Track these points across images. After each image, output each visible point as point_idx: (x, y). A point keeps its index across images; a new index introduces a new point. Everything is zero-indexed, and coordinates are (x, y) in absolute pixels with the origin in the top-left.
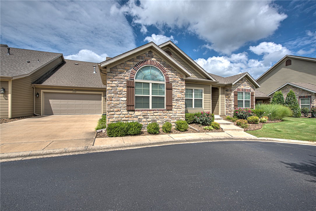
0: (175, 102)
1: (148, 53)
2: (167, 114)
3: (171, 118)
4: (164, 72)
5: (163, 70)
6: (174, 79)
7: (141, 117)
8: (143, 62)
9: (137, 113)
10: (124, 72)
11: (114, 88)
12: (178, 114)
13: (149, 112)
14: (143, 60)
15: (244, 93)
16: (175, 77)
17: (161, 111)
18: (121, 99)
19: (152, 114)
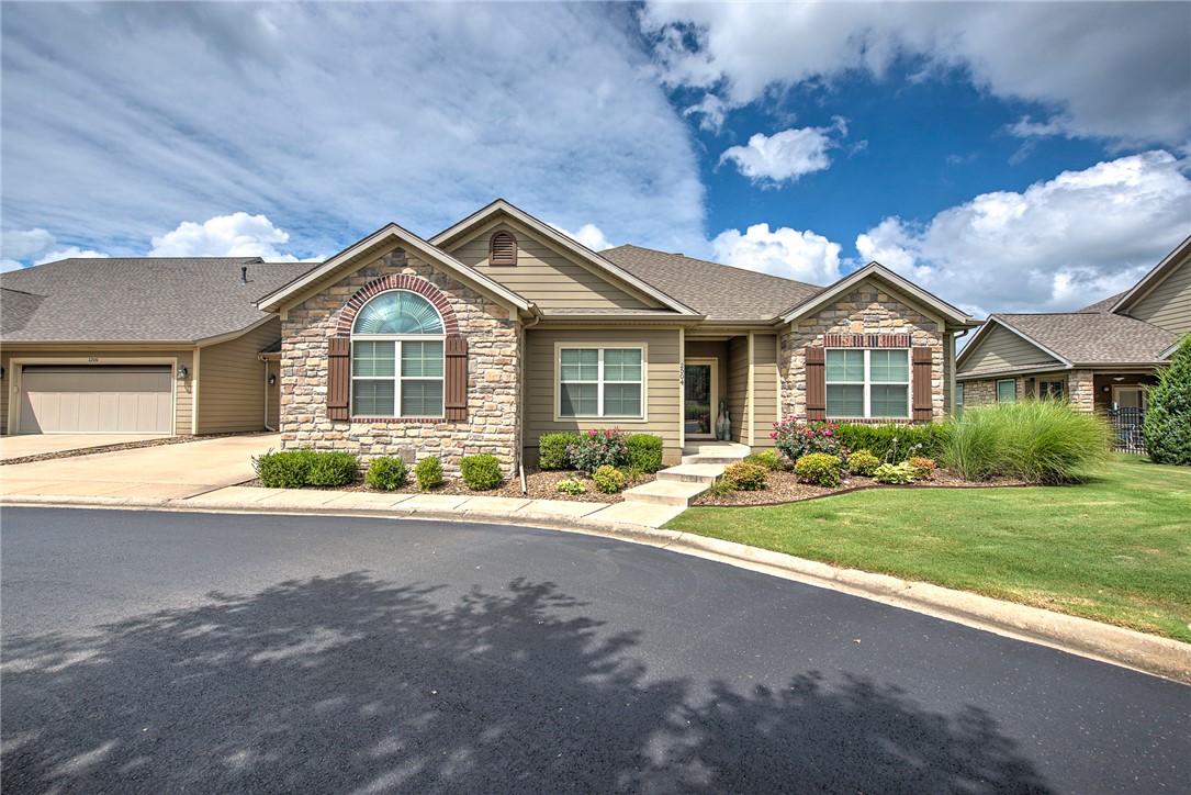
0: (477, 395)
1: (390, 255)
2: (448, 433)
3: (464, 448)
4: (443, 303)
5: (439, 298)
6: (477, 324)
7: (369, 440)
8: (376, 284)
9: (356, 428)
10: (323, 316)
11: (297, 362)
12: (486, 436)
13: (391, 426)
14: (375, 278)
15: (867, 354)
16: (479, 318)
17: (431, 425)
18: (316, 389)
19: (402, 433)
